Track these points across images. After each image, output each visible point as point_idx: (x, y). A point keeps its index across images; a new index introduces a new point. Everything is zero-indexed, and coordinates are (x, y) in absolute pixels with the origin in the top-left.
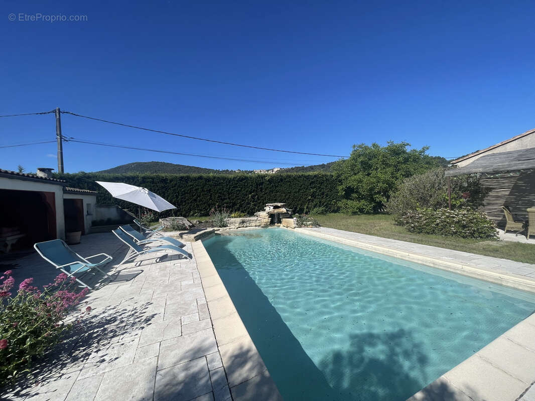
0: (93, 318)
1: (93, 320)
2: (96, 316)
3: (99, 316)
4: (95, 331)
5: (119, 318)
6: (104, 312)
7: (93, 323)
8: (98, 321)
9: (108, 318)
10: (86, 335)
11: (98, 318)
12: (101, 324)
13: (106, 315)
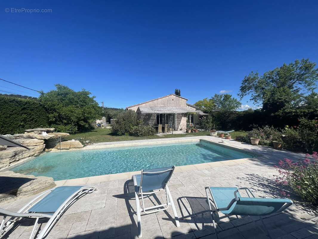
0: (267, 192)
1: (268, 191)
2: (265, 192)
3: (264, 191)
4: (273, 186)
5: (257, 183)
6: (259, 190)
7: (270, 190)
8: (267, 189)
9: (261, 186)
10: (278, 187)
11: (265, 190)
12: (267, 186)
13: (260, 189)
